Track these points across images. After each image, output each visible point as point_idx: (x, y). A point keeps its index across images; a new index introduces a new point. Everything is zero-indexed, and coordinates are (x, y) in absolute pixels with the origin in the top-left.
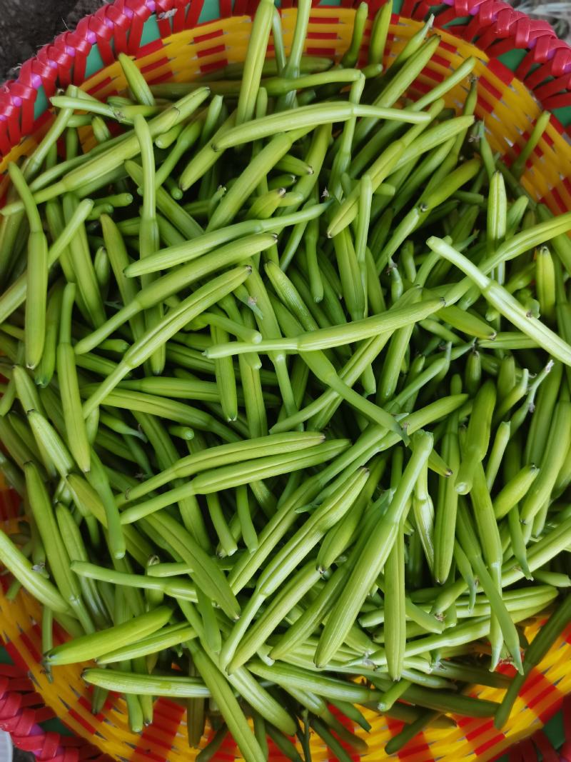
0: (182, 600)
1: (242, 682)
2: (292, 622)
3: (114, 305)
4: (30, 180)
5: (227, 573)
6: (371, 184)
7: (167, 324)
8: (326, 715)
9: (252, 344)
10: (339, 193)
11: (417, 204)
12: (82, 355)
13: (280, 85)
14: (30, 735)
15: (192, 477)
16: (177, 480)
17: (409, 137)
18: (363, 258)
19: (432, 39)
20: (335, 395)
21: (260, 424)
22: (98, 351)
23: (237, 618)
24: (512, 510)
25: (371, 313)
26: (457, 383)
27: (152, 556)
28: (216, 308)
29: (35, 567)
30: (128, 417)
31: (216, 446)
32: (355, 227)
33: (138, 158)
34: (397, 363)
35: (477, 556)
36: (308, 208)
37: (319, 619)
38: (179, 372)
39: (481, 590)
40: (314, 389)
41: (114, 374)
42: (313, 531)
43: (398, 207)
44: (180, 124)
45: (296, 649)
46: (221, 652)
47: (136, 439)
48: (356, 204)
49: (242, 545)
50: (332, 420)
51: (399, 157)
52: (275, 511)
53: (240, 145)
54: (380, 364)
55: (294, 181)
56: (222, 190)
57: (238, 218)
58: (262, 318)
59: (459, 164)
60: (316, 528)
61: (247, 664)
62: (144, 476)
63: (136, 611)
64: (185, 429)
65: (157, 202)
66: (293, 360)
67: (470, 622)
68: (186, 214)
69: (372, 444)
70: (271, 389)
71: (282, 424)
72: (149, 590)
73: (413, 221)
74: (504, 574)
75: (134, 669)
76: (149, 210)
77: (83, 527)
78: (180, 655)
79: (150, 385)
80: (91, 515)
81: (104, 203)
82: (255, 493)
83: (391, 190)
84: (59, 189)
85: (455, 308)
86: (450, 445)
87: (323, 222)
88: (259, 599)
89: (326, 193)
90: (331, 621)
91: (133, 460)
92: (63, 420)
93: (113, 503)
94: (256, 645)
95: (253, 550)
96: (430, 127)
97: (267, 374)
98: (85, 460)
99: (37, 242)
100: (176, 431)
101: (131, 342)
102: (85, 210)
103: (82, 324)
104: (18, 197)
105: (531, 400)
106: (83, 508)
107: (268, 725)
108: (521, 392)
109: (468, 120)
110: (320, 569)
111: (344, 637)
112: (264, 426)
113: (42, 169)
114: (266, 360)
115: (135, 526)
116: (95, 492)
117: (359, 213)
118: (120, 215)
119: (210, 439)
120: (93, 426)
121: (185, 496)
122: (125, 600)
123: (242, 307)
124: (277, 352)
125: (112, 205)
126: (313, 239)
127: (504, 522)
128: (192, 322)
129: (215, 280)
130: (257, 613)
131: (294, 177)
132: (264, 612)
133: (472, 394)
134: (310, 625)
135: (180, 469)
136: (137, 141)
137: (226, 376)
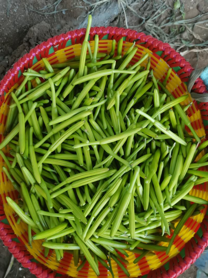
0: (70, 220)
1: (89, 244)
2: (103, 225)
3: (45, 133)
4: (18, 97)
5: (83, 211)
6: (119, 93)
7: (61, 139)
8: (115, 253)
9: (86, 143)
10: (110, 96)
11: (133, 98)
12: (36, 149)
13: (91, 65)
14: (27, 263)
15: (71, 183)
16: (67, 184)
17: (130, 78)
18: (118, 115)
19: (136, 48)
20: (111, 157)
21: (90, 167)
22: (41, 147)
23: (86, 223)
24: (166, 188)
25: (122, 131)
26: (149, 150)
27: (60, 207)
28: (76, 133)
29: (26, 213)
30: (51, 166)
31: (78, 173)
32: (116, 106)
33: (50, 89)
34: (130, 145)
35: (156, 202)
36: (101, 101)
37: (110, 223)
38: (65, 152)
39: (157, 212)
40: (106, 155)
41: (47, 154)
42: (107, 197)
43: (129, 98)
44: (61, 78)
45: (104, 233)
46: (82, 234)
47: (54, 173)
48: (115, 99)
49: (87, 202)
50: (112, 163)
51: (128, 83)
52: (96, 191)
53: (80, 84)
54: (125, 146)
55: (96, 93)
56: (75, 98)
57: (80, 106)
58: (89, 135)
59: (146, 84)
60: (108, 196)
61: (90, 238)
62: (57, 184)
63: (57, 224)
64: (68, 169)
65: (56, 102)
66: (99, 147)
67: (155, 222)
68: (65, 105)
69: (123, 170)
70: (93, 155)
71: (97, 166)
72: (60, 218)
73: (132, 103)
74: (164, 207)
75: (57, 241)
76: (54, 105)
77: (39, 200)
78: (70, 237)
79: (57, 156)
80: (41, 196)
81: (40, 103)
82: (90, 187)
83: (125, 94)
84: (26, 99)
85: (146, 129)
86: (147, 169)
87: (106, 105)
88: (93, 218)
89: (106, 96)
90: (114, 223)
91: (53, 179)
92: (32, 169)
93: (48, 192)
94: (93, 232)
95: (90, 203)
96: (136, 74)
97: (92, 151)
98: (39, 180)
99: (21, 115)
100: (66, 170)
101: (51, 144)
102: (35, 105)
103: (36, 139)
104: (14, 102)
105: (170, 154)
106: (39, 195)
107: (98, 257)
108: (167, 152)
109: (148, 72)
110: (109, 208)
111: (118, 228)
112: (91, 166)
113: (21, 94)
114: (91, 147)
115: (55, 199)
116: (43, 189)
117: (116, 102)
118: (45, 106)
119: (76, 172)
120: (41, 169)
121: (69, 189)
122: (53, 221)
123: (83, 132)
124: (94, 145)
125: (43, 103)
126: (103, 110)
127: (164, 192)
128: (69, 137)
129: (75, 125)
130: (92, 223)
131: (96, 92)
132: (94, 222)
133: (153, 153)
134: (108, 225)
135: (68, 181)
136: (49, 84)
137: (80, 153)
